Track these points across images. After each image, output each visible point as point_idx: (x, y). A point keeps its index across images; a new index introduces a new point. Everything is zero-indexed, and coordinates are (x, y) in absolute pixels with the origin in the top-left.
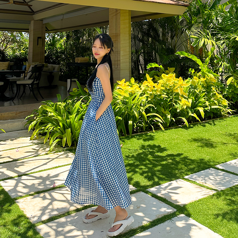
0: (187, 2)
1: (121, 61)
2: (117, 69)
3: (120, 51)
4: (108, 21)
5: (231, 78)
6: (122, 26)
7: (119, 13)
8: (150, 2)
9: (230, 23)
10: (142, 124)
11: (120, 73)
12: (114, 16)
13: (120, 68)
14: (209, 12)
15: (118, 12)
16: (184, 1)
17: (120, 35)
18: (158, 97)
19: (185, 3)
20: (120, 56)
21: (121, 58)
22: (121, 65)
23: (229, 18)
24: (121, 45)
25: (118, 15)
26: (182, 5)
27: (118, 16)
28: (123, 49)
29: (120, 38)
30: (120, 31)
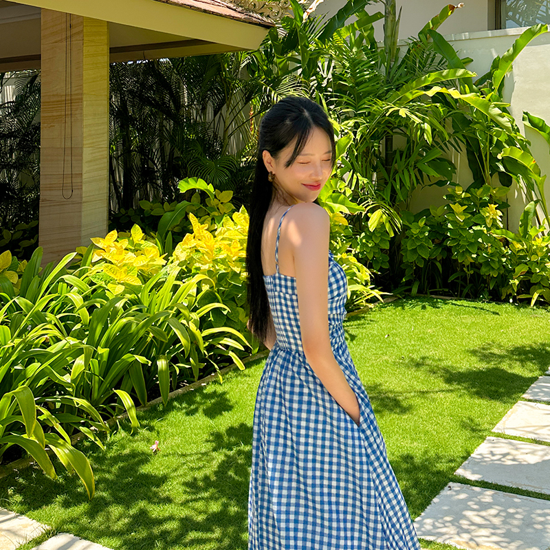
0: (268, 16)
1: (84, 176)
2: (71, 200)
3: (82, 148)
4: (38, 57)
5: (378, 213)
6: (88, 74)
7: (78, 33)
8: (182, 5)
9: (368, 76)
10: (190, 364)
11: (80, 212)
12: (61, 41)
13: (82, 198)
14: (319, 47)
15: (74, 31)
16: (261, 14)
17: (82, 99)
18: (231, 279)
19: (265, 19)
20: (82, 163)
21: (85, 169)
22: (84, 189)
23: (366, 64)
24: (85, 130)
25: (73, 39)
26: (259, 25)
27: (73, 43)
28: (90, 141)
29: (82, 110)
30: (82, 89)
